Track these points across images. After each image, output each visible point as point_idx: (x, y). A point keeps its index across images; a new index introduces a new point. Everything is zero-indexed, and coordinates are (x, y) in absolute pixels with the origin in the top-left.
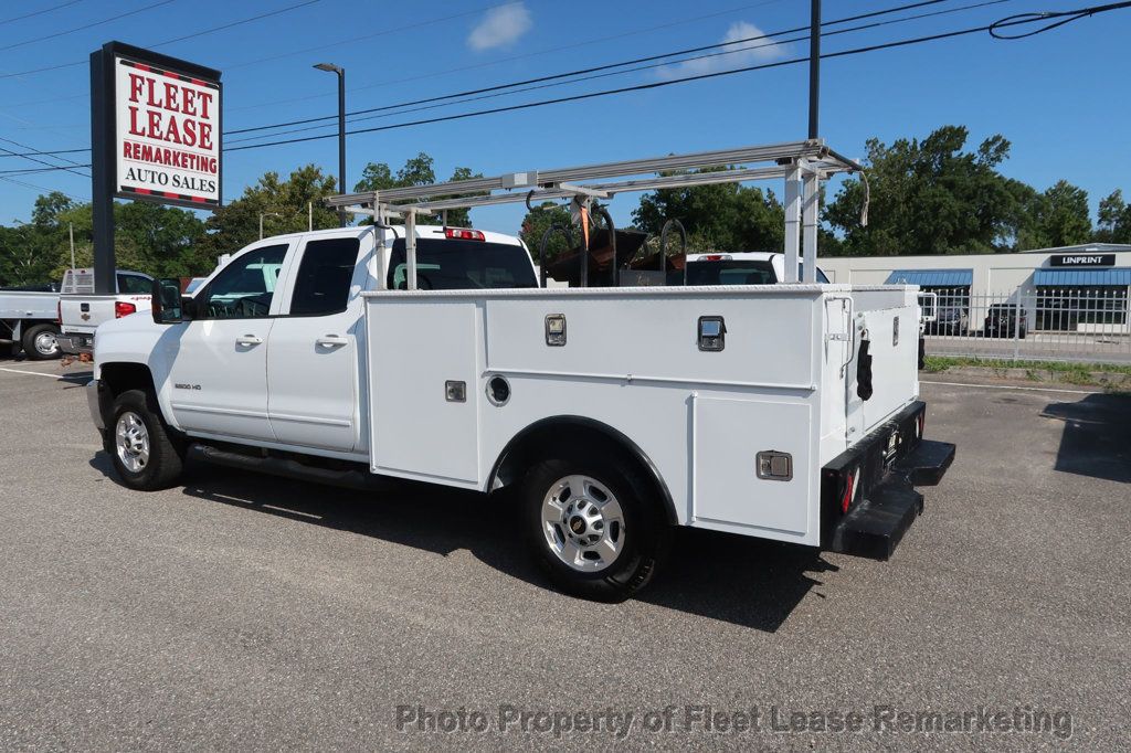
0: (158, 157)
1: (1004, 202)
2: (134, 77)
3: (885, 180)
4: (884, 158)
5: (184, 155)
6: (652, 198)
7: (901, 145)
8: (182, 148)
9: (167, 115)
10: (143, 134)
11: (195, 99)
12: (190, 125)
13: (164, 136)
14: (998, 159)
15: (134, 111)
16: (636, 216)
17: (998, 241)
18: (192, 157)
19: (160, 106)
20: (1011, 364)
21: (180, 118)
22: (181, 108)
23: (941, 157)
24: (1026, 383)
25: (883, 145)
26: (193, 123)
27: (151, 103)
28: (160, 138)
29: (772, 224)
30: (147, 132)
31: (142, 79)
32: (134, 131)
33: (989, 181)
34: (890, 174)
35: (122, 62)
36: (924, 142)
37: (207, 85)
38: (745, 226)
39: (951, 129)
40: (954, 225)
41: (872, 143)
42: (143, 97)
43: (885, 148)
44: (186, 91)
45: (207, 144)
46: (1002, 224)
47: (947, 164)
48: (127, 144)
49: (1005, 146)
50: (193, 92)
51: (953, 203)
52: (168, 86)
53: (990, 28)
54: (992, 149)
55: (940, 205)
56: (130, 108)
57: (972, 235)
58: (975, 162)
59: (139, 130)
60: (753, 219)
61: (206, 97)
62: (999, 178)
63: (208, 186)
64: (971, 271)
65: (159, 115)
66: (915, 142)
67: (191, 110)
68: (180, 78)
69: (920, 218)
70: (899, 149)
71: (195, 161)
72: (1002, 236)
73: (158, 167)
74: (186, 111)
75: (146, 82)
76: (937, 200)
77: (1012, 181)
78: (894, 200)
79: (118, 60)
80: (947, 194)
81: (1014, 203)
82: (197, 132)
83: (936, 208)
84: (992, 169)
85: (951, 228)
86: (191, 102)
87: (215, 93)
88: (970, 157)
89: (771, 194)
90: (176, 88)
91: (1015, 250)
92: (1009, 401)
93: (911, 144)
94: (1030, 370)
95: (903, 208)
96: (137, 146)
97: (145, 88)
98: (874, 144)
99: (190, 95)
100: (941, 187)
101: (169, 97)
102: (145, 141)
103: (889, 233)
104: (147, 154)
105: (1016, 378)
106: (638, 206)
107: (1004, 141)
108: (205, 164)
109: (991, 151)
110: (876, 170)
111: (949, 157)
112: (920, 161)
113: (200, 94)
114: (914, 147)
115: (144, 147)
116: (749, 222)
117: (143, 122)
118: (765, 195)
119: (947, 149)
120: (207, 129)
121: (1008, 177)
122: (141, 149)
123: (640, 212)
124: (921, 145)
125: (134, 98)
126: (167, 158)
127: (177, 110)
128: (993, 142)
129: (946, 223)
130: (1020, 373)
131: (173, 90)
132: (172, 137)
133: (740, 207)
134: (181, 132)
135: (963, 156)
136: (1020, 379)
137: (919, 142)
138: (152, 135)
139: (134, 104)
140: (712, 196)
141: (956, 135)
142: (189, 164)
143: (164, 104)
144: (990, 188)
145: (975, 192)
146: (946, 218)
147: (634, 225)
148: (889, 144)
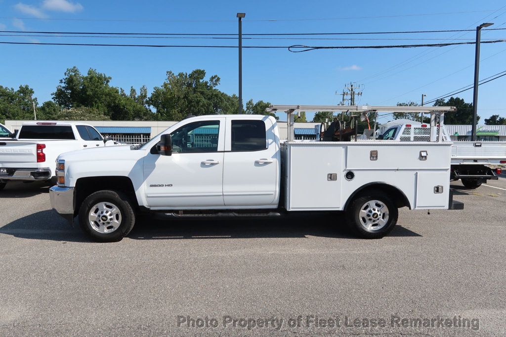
1: (222, 101)
3: (175, 89)
4: (175, 79)
6: (63, 87)
7: (181, 75)
14: (216, 84)
16: (54, 96)
23: (196, 82)
29: (126, 104)
33: (216, 93)
34: (177, 86)
36: (190, 74)
39: (200, 71)
40: (205, 109)
41: (169, 73)
46: (221, 110)
47: (198, 84)
49: (218, 79)
51: (204, 101)
55: (200, 101)
58: (208, 84)
60: (116, 101)
62: (219, 92)
69: (192, 106)
76: (198, 98)
77: (223, 93)
78: (179, 97)
80: (202, 96)
81: (225, 102)
83: (198, 102)
84: (215, 88)
85: (204, 110)
88: (206, 83)
89: (122, 91)
93: (185, 75)
95: (183, 101)
106: (55, 91)
107: (218, 77)
109: (214, 81)
110: (171, 84)
111: (199, 82)
112: (188, 82)
114: (186, 77)
116: (114, 103)
118: (120, 90)
119: (197, 79)
123: (56, 94)
124: (189, 76)
128: (214, 78)
129: (202, 108)
133: (109, 94)
135: (204, 82)
137: (188, 74)
140: (96, 89)
144: (216, 96)
145: (212, 97)
146: (202, 106)
147: (53, 100)
148: (176, 74)
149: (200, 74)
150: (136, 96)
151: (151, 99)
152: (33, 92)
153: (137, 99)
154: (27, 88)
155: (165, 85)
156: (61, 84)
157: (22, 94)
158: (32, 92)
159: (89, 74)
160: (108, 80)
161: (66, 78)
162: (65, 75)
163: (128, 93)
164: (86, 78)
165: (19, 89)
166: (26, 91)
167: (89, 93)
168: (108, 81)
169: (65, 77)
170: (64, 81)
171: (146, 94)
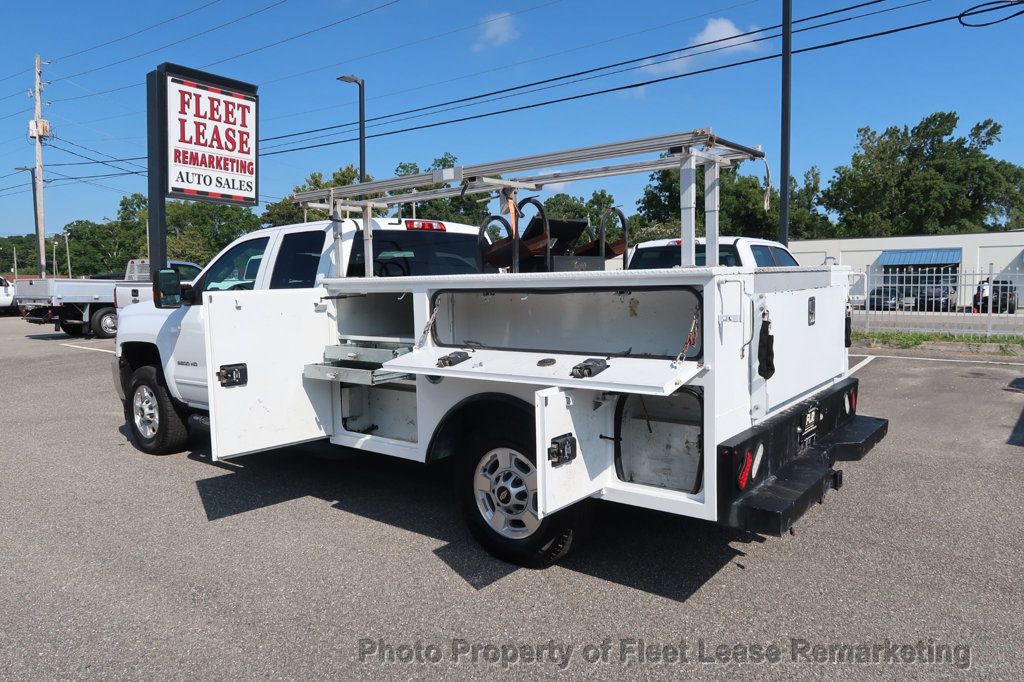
0: (203, 162)
1: (995, 183)
2: (183, 93)
3: (877, 166)
4: (876, 144)
5: (226, 159)
6: (656, 188)
7: (892, 132)
8: (224, 153)
9: (211, 125)
10: (190, 142)
11: (235, 111)
12: (231, 133)
13: (209, 143)
14: (990, 142)
15: (183, 122)
16: (640, 205)
17: (989, 221)
18: (233, 161)
19: (205, 117)
20: (984, 339)
21: (223, 127)
22: (223, 119)
23: (932, 142)
24: (999, 357)
25: (874, 133)
26: (234, 132)
27: (197, 114)
28: (205, 145)
30: (194, 140)
31: (190, 94)
32: (182, 140)
33: (980, 164)
34: (882, 159)
35: (173, 81)
36: (914, 129)
37: (245, 98)
38: (743, 212)
39: (942, 115)
40: (945, 206)
41: (864, 131)
42: (191, 110)
43: (877, 136)
44: (227, 103)
45: (245, 149)
46: (993, 204)
47: (938, 148)
48: (177, 151)
49: (996, 129)
50: (233, 104)
51: (944, 186)
52: (212, 100)
53: (959, 17)
54: (983, 133)
55: (931, 188)
56: (180, 119)
57: (964, 215)
58: (966, 146)
59: (187, 138)
60: (750, 206)
61: (245, 108)
62: (990, 160)
63: (246, 186)
64: (960, 250)
65: (205, 125)
66: (906, 128)
67: (231, 120)
68: (222, 93)
69: (911, 201)
70: (891, 136)
71: (235, 164)
72: (994, 215)
73: (203, 171)
74: (227, 121)
75: (194, 97)
76: (928, 183)
77: (1003, 163)
79: (169, 78)
80: (938, 176)
82: (237, 140)
83: (926, 191)
84: (983, 152)
85: (942, 210)
86: (232, 113)
87: (252, 105)
88: (961, 142)
90: (219, 101)
91: (1007, 229)
92: (978, 375)
93: (902, 130)
94: (1003, 345)
95: (895, 191)
96: (185, 153)
97: (193, 102)
98: (866, 132)
99: (231, 107)
100: (932, 171)
101: (213, 109)
102: (192, 148)
103: (881, 215)
104: (194, 159)
105: (989, 353)
106: (642, 196)
107: (995, 125)
108: (244, 167)
109: (983, 135)
110: (868, 156)
111: (940, 142)
112: (911, 146)
113: (239, 106)
114: (905, 134)
115: (192, 153)
116: (746, 208)
117: (190, 131)
118: (762, 182)
119: (935, 136)
120: (245, 136)
121: (999, 159)
122: (189, 155)
123: (644, 201)
124: (912, 131)
125: (183, 111)
126: (211, 162)
127: (219, 120)
128: (984, 126)
129: (937, 204)
130: (994, 348)
131: (216, 103)
132: (215, 144)
133: (737, 193)
134: (223, 139)
135: (954, 141)
136: (994, 354)
137: (910, 128)
138: (198, 143)
139: (183, 116)
141: (948, 121)
142: (230, 167)
143: (209, 115)
144: (981, 170)
145: (966, 174)
146: (937, 199)
147: (639, 213)
148: (880, 131)
150: (796, 190)
151: (827, 194)
153: (798, 197)
154: (603, 194)
155: (856, 159)
156: (651, 183)
157: (596, 207)
160: (736, 165)
161: (659, 171)
163: (778, 185)
165: (592, 198)
166: (601, 200)
169: (657, 169)
170: (656, 176)
171: (816, 183)
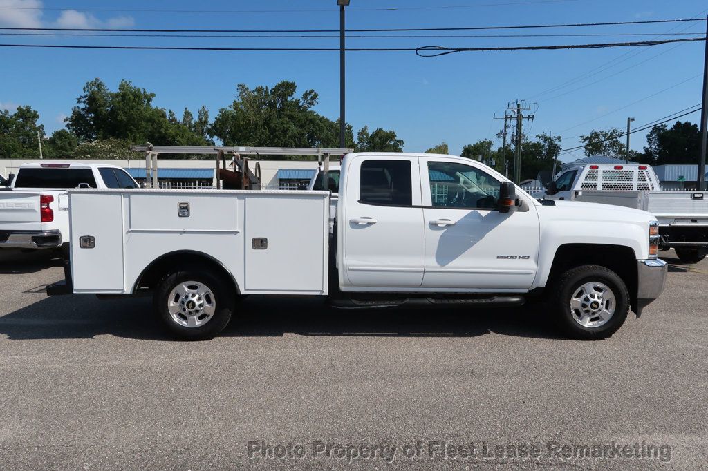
1: (321, 129)
3: (251, 111)
4: (249, 97)
6: (83, 109)
7: (259, 90)
14: (312, 104)
16: (68, 122)
23: (282, 100)
33: (312, 117)
36: (272, 89)
38: (157, 135)
39: (287, 83)
40: (295, 141)
41: (242, 87)
43: (250, 91)
47: (285, 104)
49: (316, 96)
51: (294, 129)
55: (287, 130)
58: (301, 104)
60: (163, 131)
62: (317, 115)
69: (275, 137)
70: (258, 92)
76: (285, 126)
77: (323, 118)
78: (257, 124)
80: (291, 123)
81: (326, 131)
83: (285, 131)
84: (310, 109)
88: (298, 101)
89: (172, 114)
93: (265, 89)
95: (262, 129)
98: (243, 87)
106: (70, 114)
107: (315, 93)
109: (309, 98)
110: (243, 103)
111: (286, 100)
112: (271, 100)
114: (267, 92)
116: (160, 132)
118: (168, 113)
119: (284, 96)
123: (71, 119)
124: (271, 91)
128: (310, 94)
129: (291, 140)
133: (150, 120)
135: (294, 100)
137: (270, 89)
140: (132, 112)
144: (312, 121)
145: (305, 123)
146: (290, 137)
147: (67, 129)
148: (252, 88)
149: (288, 88)
150: (193, 122)
151: (214, 126)
152: (38, 117)
153: (194, 127)
154: (28, 109)
155: (236, 104)
156: (78, 105)
157: (21, 120)
158: (36, 116)
159: (120, 89)
160: (149, 98)
161: (86, 96)
162: (84, 91)
163: (180, 117)
164: (117, 95)
165: (17, 112)
166: (26, 115)
167: (122, 117)
168: (149, 100)
169: (84, 94)
170: (83, 100)
171: (206, 118)
